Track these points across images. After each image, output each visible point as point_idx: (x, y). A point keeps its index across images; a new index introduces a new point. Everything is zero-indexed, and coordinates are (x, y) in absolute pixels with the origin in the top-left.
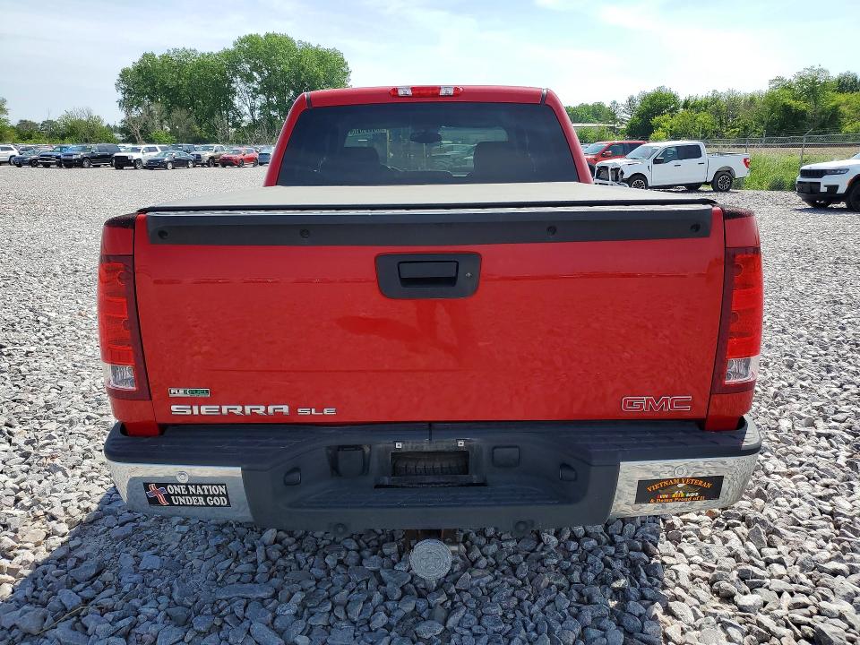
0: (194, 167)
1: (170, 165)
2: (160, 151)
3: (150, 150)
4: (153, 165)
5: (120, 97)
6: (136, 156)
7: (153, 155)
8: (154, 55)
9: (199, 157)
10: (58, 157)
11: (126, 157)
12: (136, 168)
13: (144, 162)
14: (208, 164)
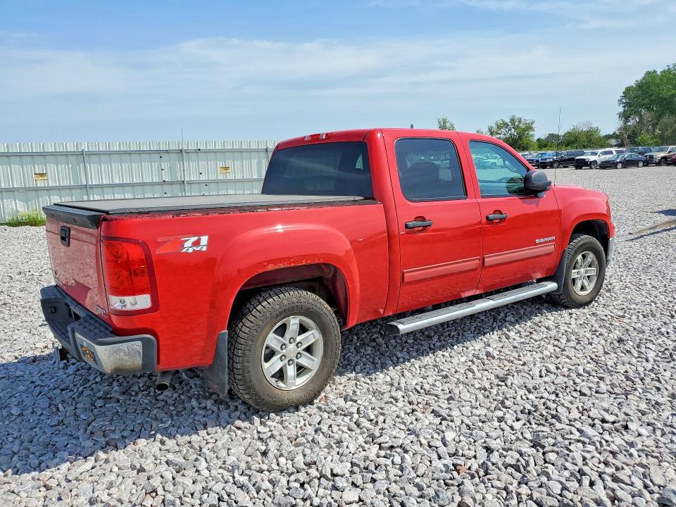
0: (644, 166)
1: (620, 166)
2: (615, 153)
3: (606, 153)
4: (606, 165)
5: (621, 109)
6: (592, 158)
7: (608, 157)
8: (655, 72)
9: (651, 157)
10: (537, 161)
11: (584, 160)
12: (591, 168)
13: (599, 163)
14: (659, 164)
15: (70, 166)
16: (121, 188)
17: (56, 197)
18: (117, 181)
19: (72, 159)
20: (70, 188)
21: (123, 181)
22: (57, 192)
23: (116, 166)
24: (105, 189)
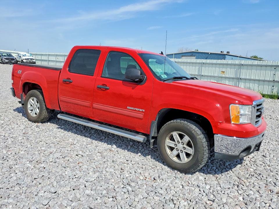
15: (235, 69)
16: (254, 81)
17: (227, 81)
18: (252, 78)
19: (237, 67)
20: (233, 78)
21: (255, 78)
22: (228, 79)
23: (254, 71)
24: (247, 81)
